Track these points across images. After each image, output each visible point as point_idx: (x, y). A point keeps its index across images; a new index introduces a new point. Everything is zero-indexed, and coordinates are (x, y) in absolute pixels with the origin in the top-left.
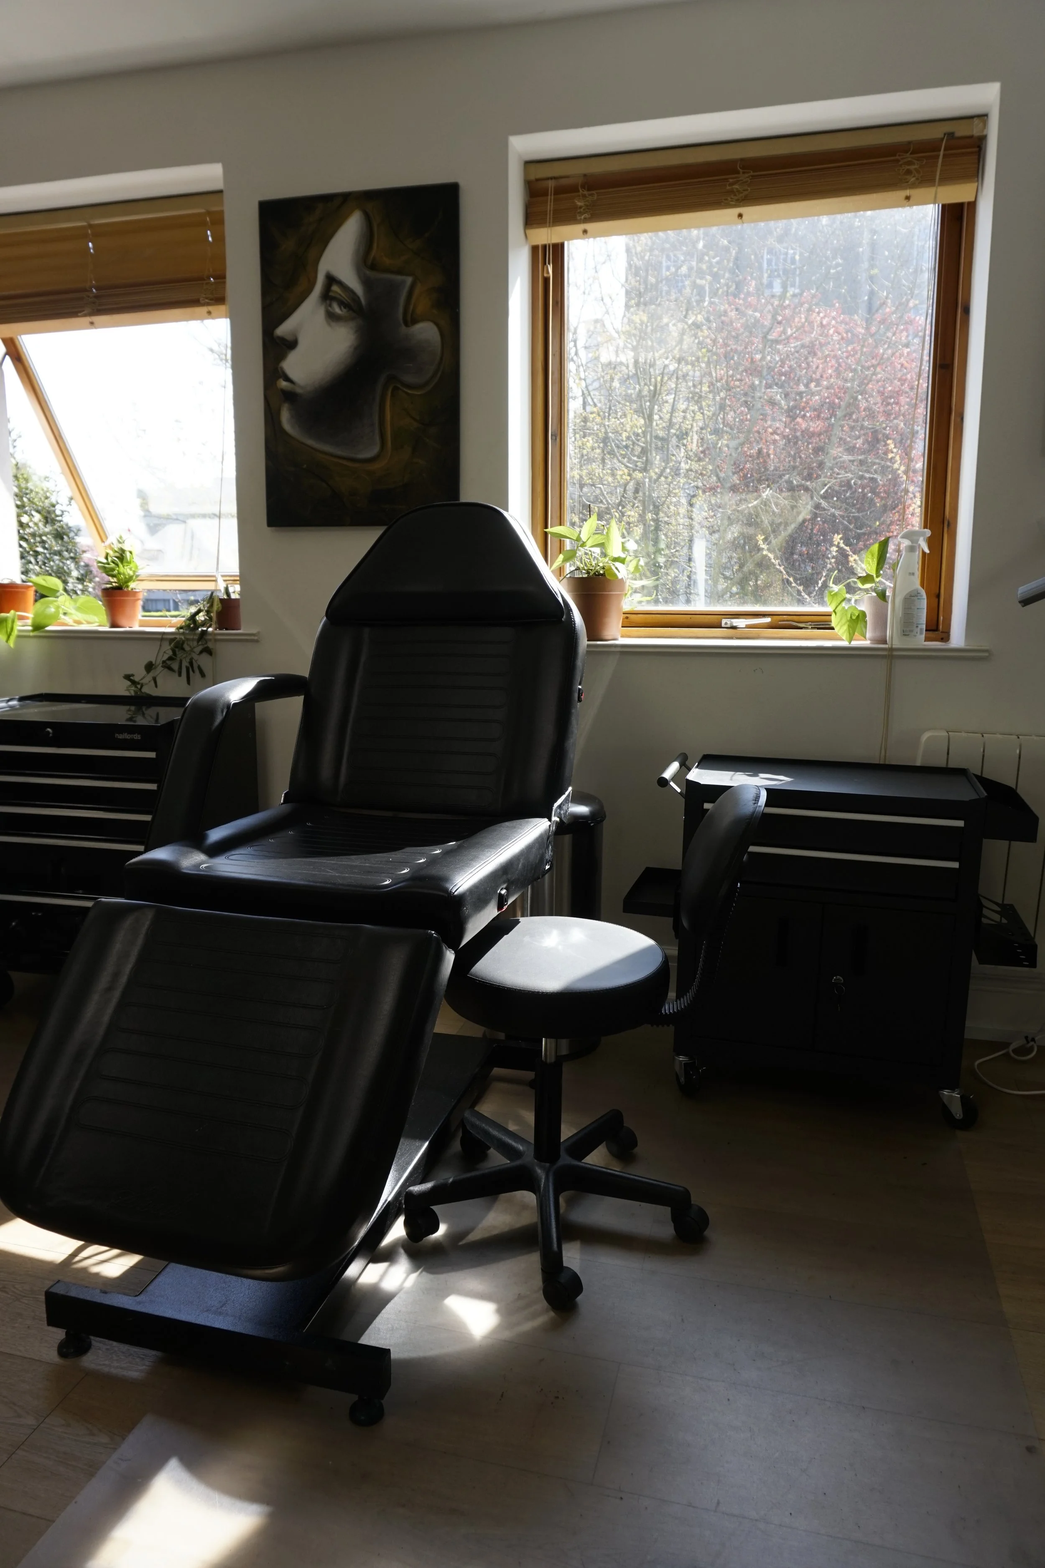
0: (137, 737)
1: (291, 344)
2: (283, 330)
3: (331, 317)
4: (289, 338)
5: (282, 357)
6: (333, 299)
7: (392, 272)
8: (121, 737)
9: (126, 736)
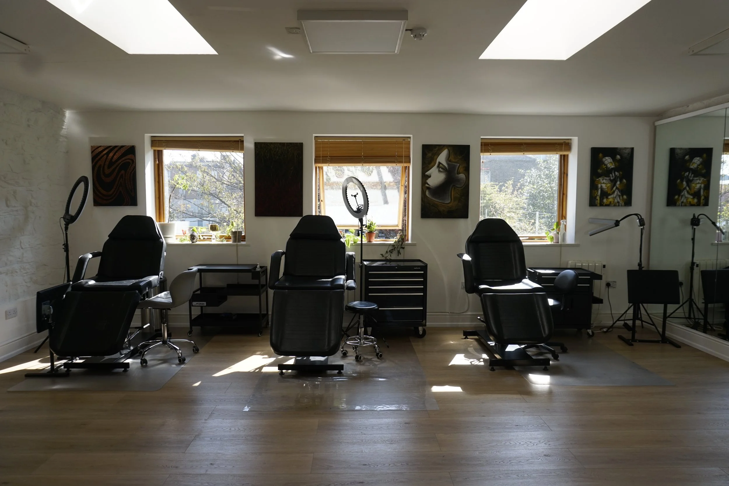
0: (419, 268)
1: (429, 177)
2: (427, 173)
3: (439, 171)
4: (429, 175)
5: (427, 179)
6: (440, 167)
7: (454, 163)
8: (415, 268)
9: (417, 268)
